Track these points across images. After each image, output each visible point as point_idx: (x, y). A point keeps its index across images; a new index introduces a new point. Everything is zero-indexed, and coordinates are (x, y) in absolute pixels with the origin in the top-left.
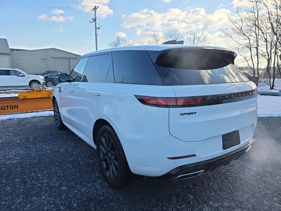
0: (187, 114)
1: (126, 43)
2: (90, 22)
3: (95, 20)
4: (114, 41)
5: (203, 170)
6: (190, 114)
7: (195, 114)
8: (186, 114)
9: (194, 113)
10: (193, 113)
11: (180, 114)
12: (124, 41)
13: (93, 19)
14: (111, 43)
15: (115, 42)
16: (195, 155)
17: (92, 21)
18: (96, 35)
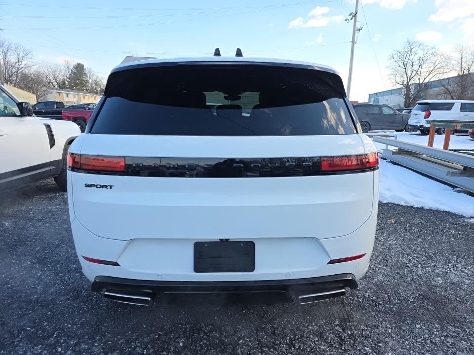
0: (96, 186)
1: (426, 51)
2: (346, 20)
3: (354, 15)
4: (401, 49)
5: (149, 297)
6: (102, 187)
7: (111, 188)
8: (94, 186)
9: (109, 187)
10: (106, 187)
11: (85, 184)
12: (421, 47)
13: (351, 14)
14: (394, 53)
15: (402, 51)
16: (116, 264)
17: (349, 18)
18: (353, 42)
